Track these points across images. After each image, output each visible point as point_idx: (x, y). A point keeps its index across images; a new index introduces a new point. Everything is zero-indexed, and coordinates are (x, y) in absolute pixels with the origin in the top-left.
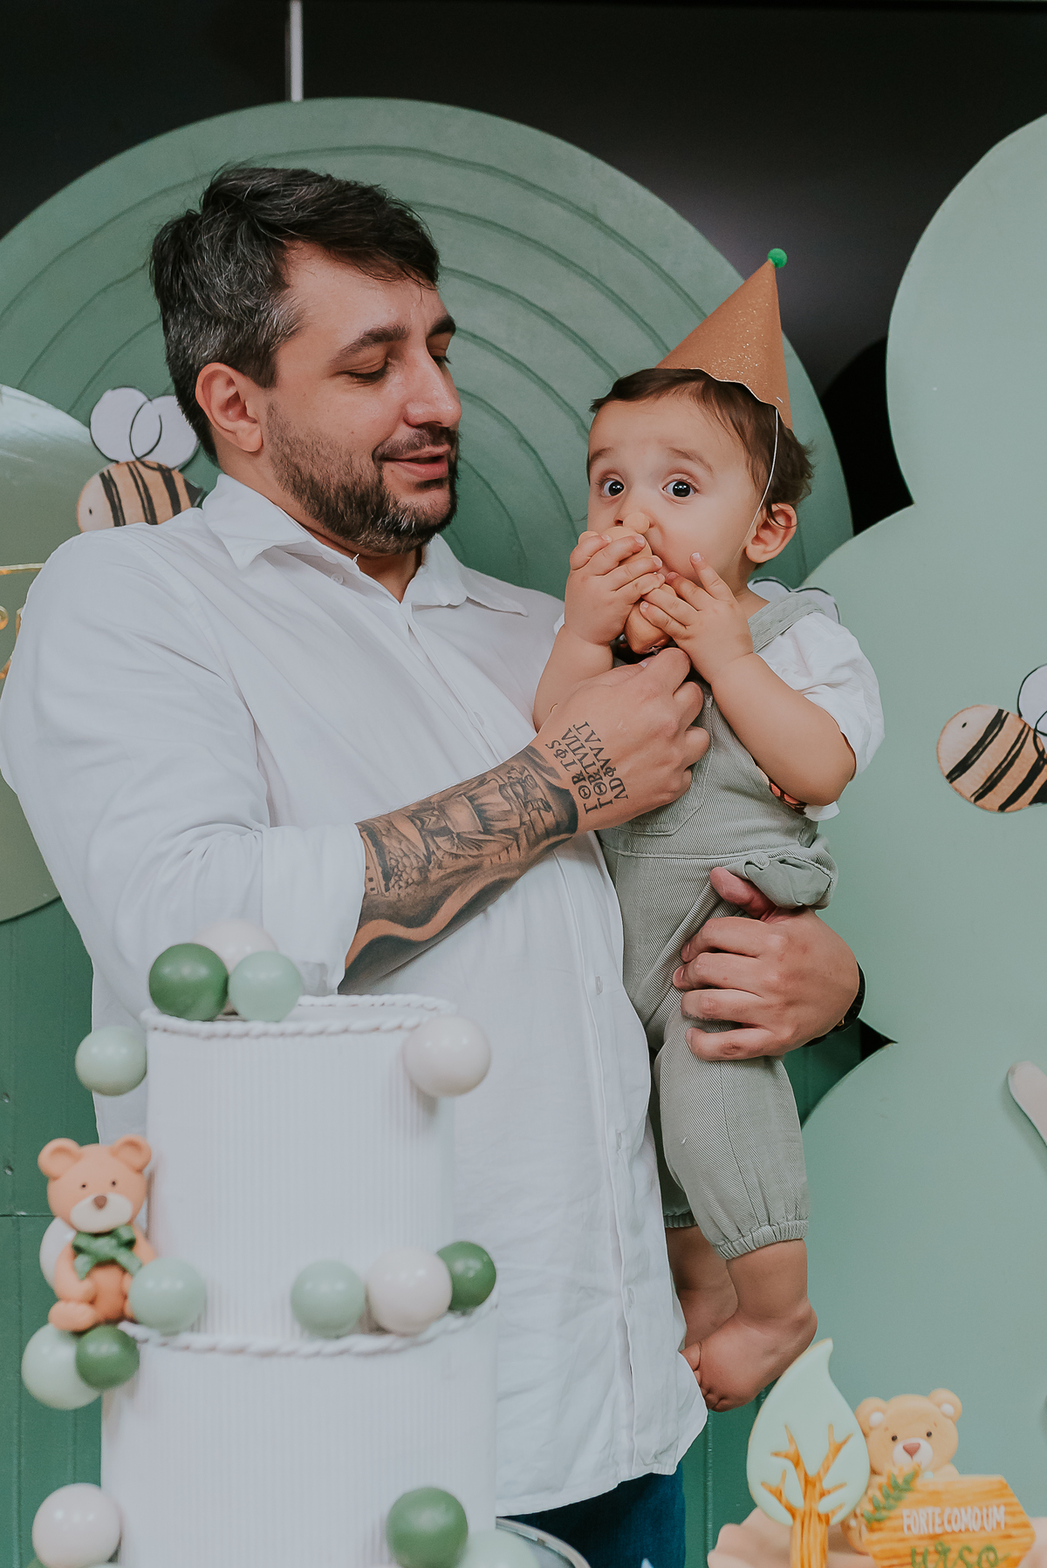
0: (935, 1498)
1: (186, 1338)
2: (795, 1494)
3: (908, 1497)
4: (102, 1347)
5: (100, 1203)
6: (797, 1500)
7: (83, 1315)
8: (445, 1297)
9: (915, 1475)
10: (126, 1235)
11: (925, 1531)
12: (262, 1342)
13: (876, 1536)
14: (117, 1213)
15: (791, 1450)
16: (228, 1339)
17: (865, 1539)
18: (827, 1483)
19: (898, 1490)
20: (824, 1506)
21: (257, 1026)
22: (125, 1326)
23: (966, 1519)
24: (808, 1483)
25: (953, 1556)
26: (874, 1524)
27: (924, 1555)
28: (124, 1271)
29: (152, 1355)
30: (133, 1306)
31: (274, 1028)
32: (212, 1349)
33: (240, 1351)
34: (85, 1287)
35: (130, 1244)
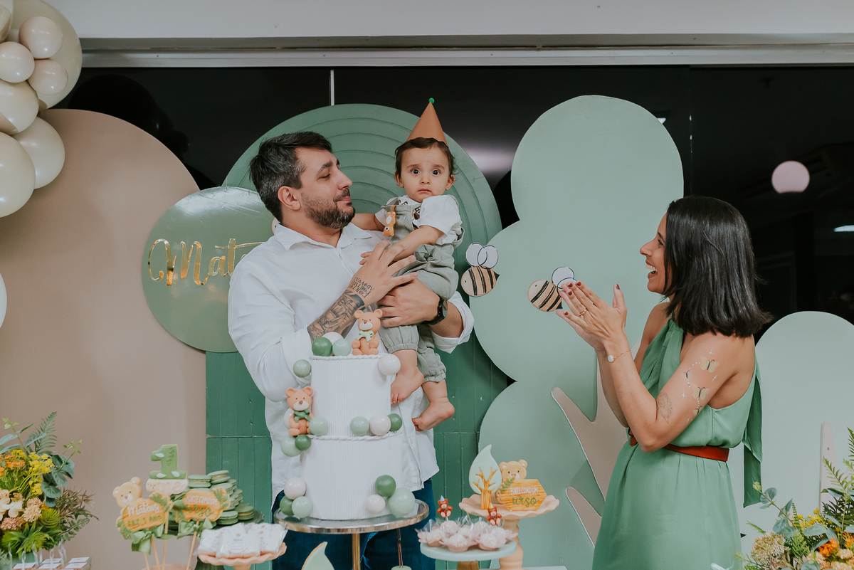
0: (519, 485)
1: (323, 437)
2: (482, 485)
3: (512, 484)
4: (302, 440)
5: (301, 403)
6: (483, 487)
7: (297, 432)
8: (389, 427)
9: (514, 479)
10: (307, 412)
11: (516, 494)
12: (342, 437)
13: (503, 495)
14: (305, 406)
15: (481, 474)
16: (334, 437)
17: (500, 496)
18: (490, 483)
19: (509, 483)
20: (490, 489)
21: (341, 357)
22: (308, 435)
23: (527, 490)
24: (485, 482)
25: (524, 500)
26: (502, 492)
27: (516, 500)
28: (307, 421)
29: (316, 443)
30: (311, 429)
31: (345, 357)
32: (330, 439)
33: (337, 439)
34: (296, 425)
35: (308, 414)
